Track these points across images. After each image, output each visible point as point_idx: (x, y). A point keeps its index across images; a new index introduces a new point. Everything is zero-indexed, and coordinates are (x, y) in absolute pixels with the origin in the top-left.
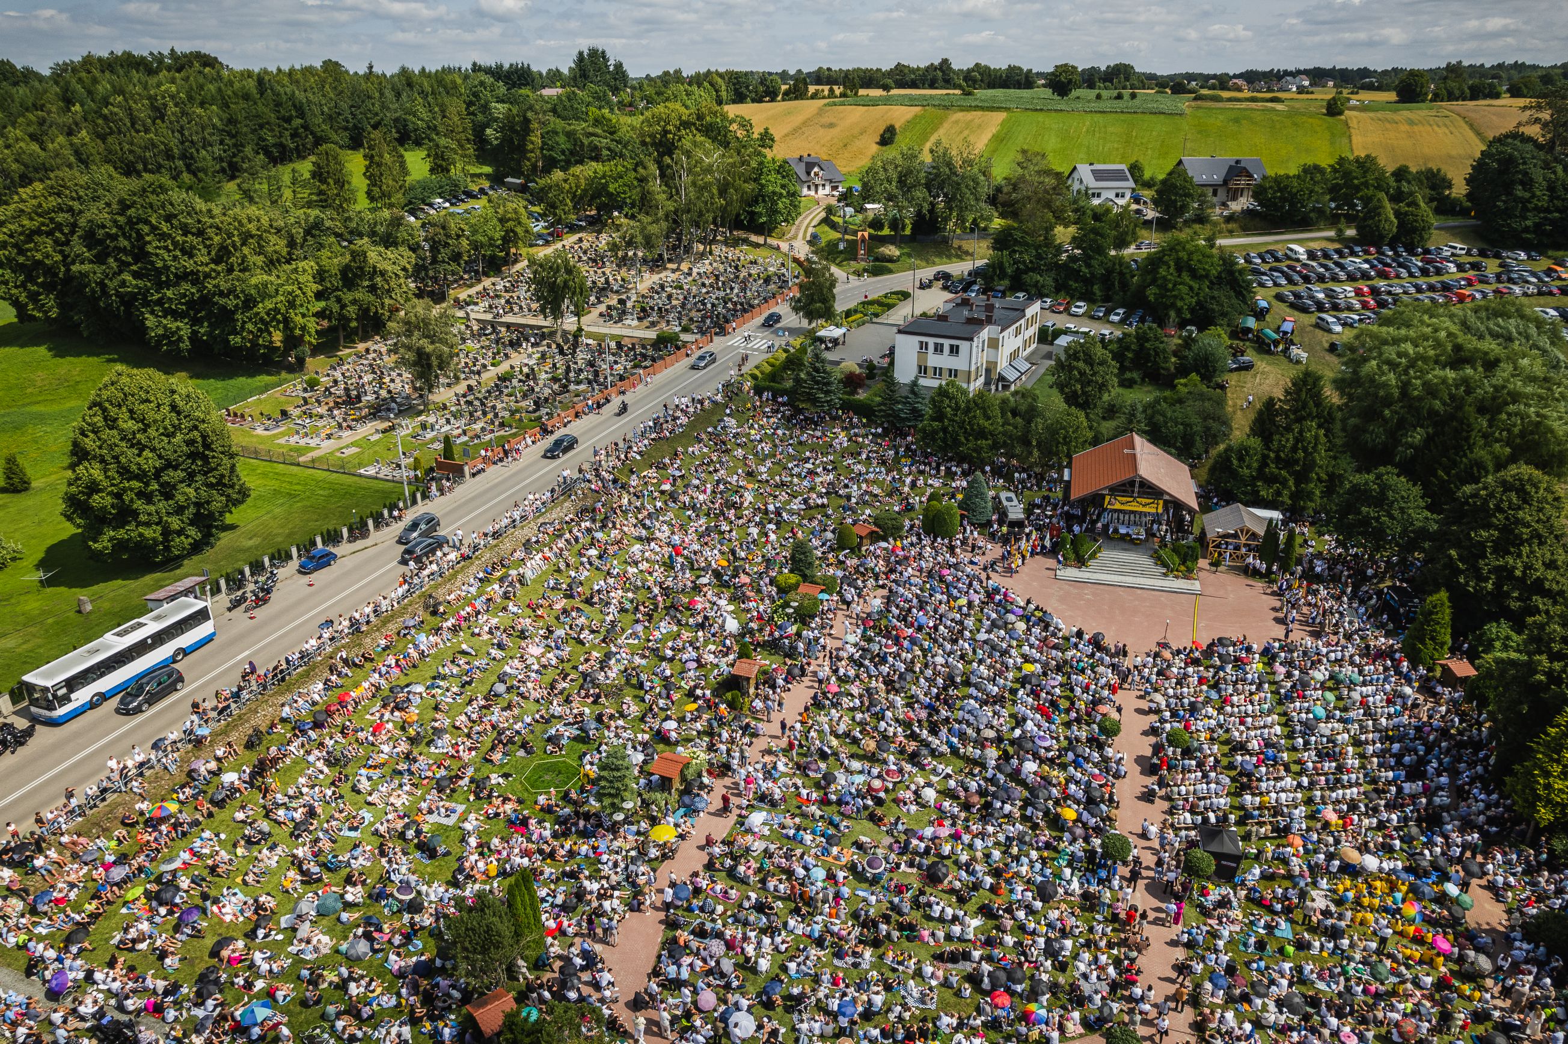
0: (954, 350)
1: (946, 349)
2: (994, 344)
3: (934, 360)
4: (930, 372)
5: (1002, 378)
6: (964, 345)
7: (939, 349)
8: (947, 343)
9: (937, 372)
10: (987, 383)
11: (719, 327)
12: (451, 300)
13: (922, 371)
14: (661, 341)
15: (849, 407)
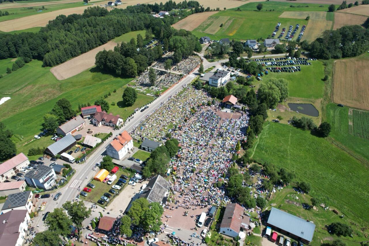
1: (215, 81)
5: (222, 84)
6: (217, 80)
9: (214, 83)
10: (220, 84)
11: (188, 72)
12: (152, 66)
13: (212, 83)
14: (181, 75)
15: (203, 88)
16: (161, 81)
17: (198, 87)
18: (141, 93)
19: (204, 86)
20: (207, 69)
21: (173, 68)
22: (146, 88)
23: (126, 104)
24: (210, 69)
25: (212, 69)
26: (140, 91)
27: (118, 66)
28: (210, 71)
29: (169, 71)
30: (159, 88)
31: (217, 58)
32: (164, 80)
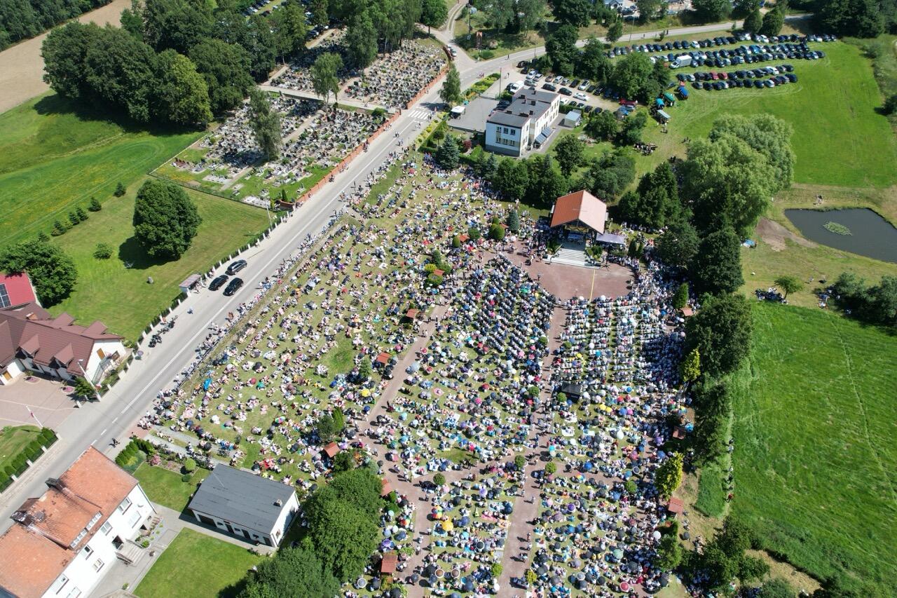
0: (513, 132)
1: (509, 132)
2: (532, 126)
3: (503, 136)
4: (502, 142)
5: (536, 142)
6: (517, 130)
7: (506, 131)
8: (510, 129)
9: (506, 142)
10: (529, 144)
11: (404, 101)
12: (270, 80)
13: (499, 140)
14: (376, 114)
15: (463, 160)
16: (302, 138)
17: (447, 160)
18: (222, 195)
19: (466, 154)
20: (470, 85)
21: (346, 87)
22: (245, 170)
23: (152, 252)
24: (483, 87)
25: (489, 85)
26: (220, 185)
27: (131, 88)
28: (483, 91)
29: (331, 99)
30: (295, 171)
31: (503, 46)
32: (315, 136)
